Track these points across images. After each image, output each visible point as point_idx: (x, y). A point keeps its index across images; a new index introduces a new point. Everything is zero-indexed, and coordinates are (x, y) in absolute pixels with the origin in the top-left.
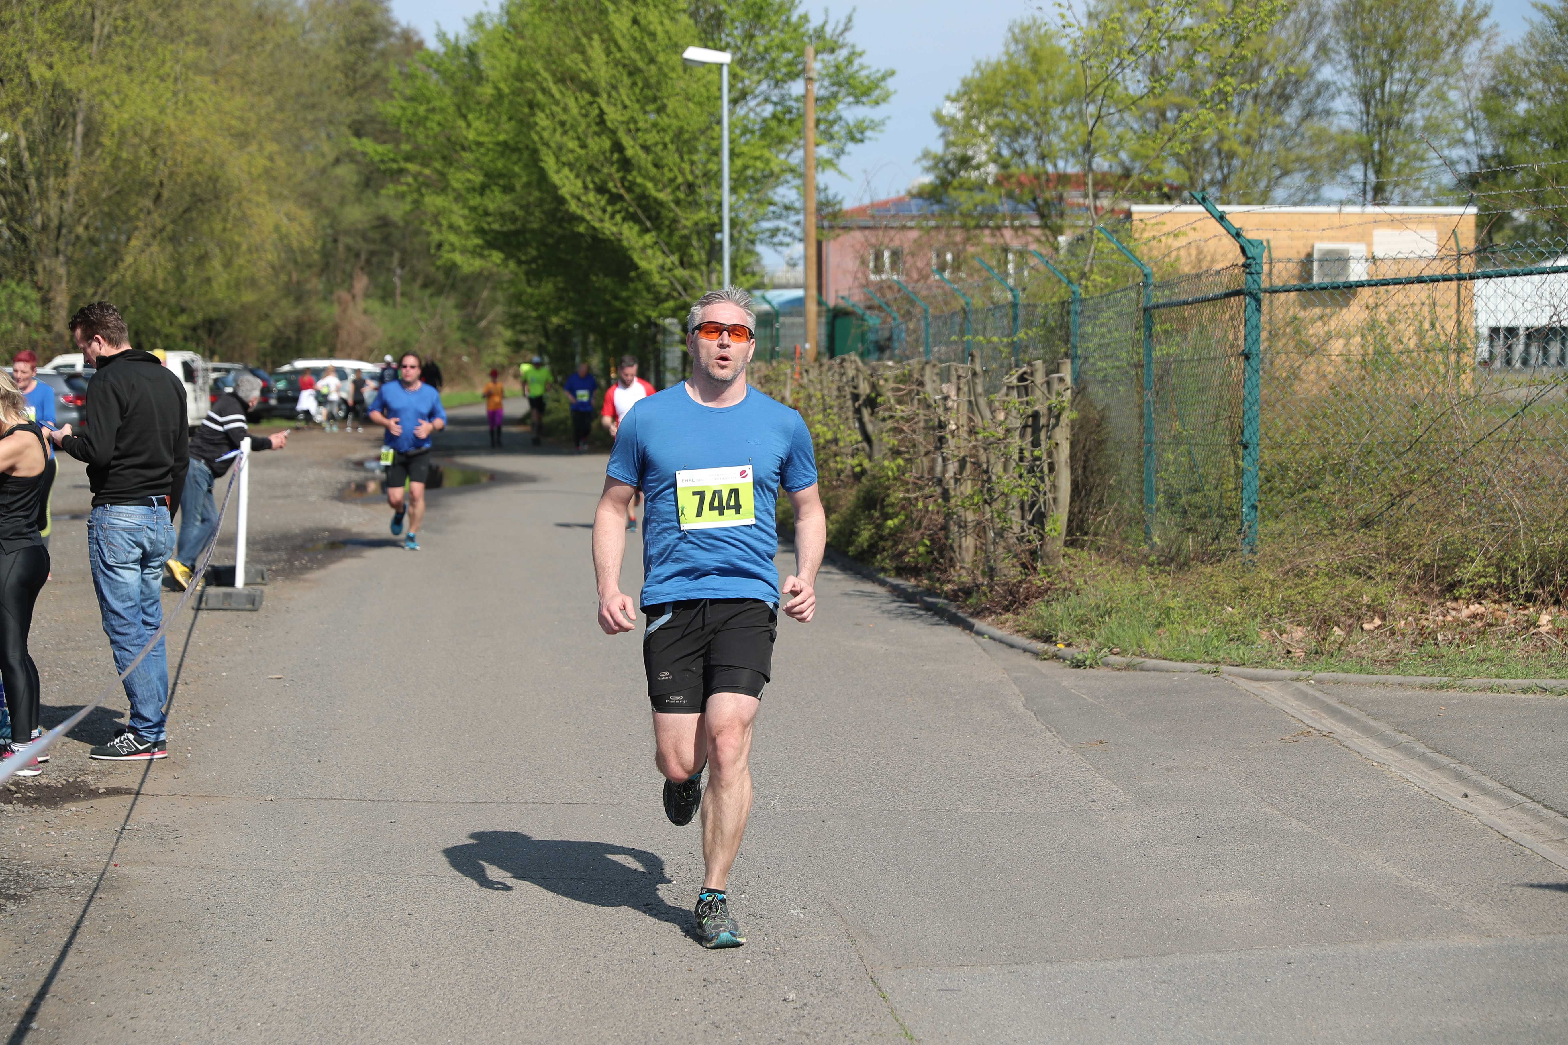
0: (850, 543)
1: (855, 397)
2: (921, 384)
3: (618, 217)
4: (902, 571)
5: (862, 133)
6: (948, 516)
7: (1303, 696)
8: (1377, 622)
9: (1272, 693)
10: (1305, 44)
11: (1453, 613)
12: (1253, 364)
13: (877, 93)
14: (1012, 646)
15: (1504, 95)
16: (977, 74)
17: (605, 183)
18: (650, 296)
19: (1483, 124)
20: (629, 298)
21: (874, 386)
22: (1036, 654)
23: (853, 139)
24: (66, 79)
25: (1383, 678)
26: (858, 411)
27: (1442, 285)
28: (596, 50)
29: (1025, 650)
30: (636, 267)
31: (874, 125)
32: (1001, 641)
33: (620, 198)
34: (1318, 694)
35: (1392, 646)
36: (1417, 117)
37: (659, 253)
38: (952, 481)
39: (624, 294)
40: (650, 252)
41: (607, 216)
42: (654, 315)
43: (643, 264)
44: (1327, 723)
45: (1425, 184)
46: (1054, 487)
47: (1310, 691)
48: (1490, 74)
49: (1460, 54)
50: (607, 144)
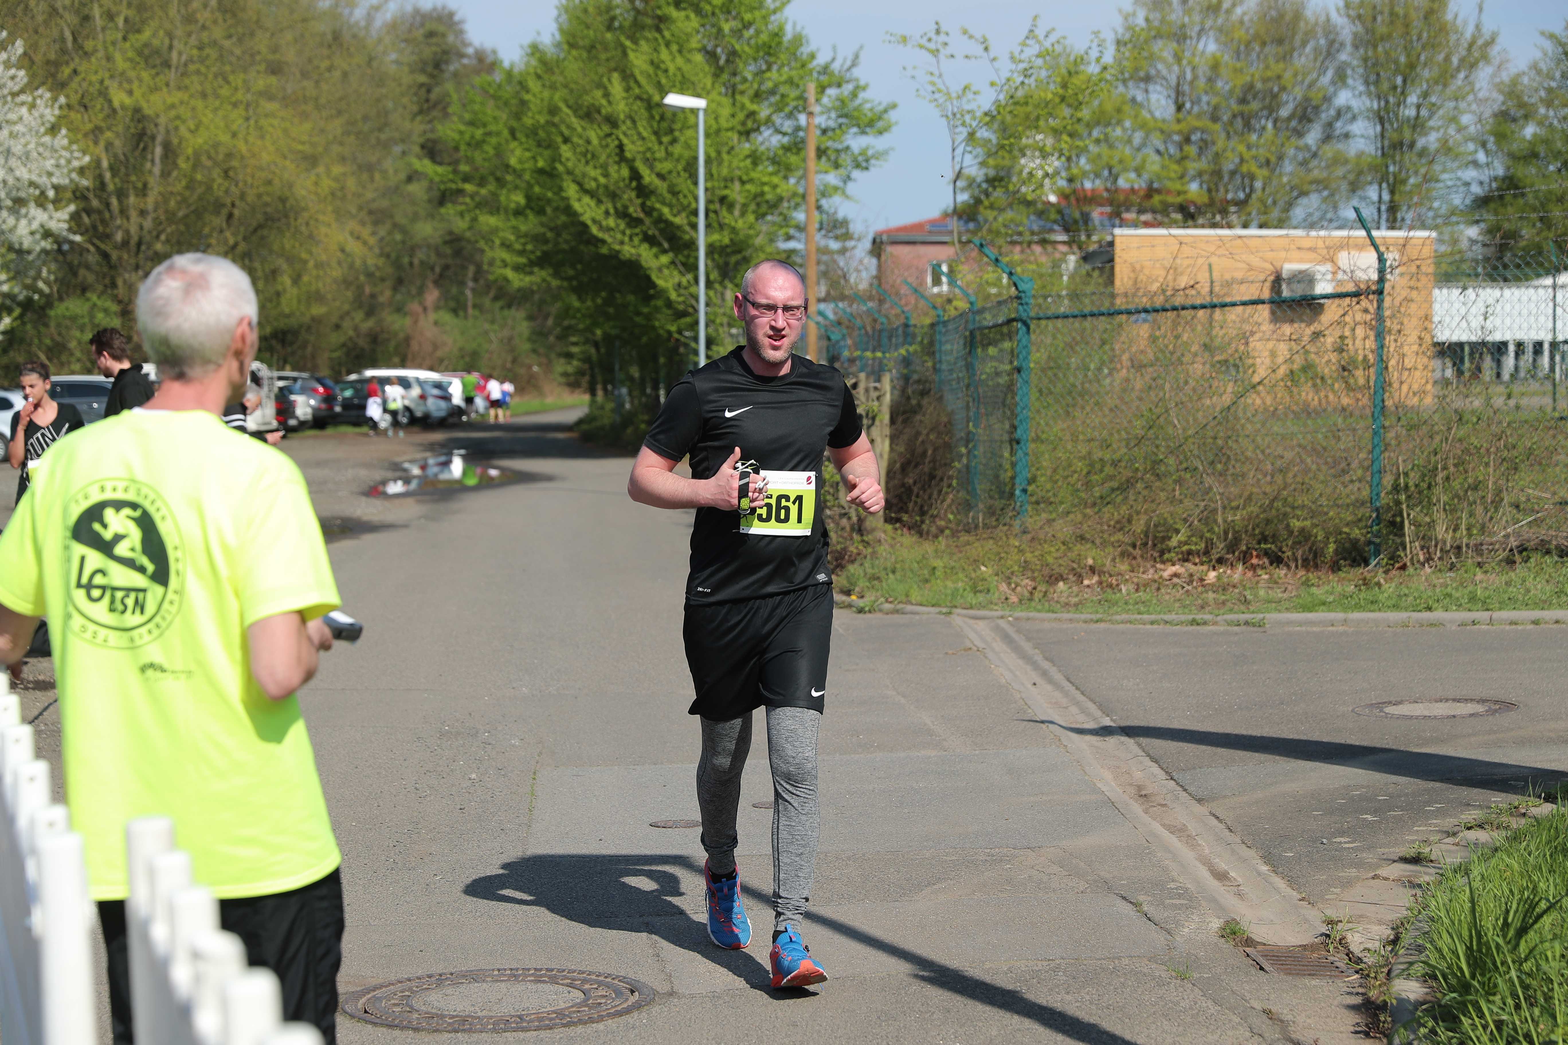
3: (636, 240)
5: (867, 161)
7: (995, 627)
8: (1095, 578)
10: (1323, 71)
11: (1158, 572)
12: (1024, 376)
13: (880, 124)
15: (1514, 120)
17: (626, 207)
18: (669, 312)
19: (1493, 146)
20: (650, 314)
23: (858, 166)
24: (144, 105)
25: (1062, 616)
28: (617, 87)
30: (654, 285)
31: (880, 155)
33: (640, 221)
34: (1006, 626)
36: (1431, 140)
37: (675, 273)
39: (646, 310)
40: (666, 272)
41: (626, 239)
42: (673, 328)
43: (660, 283)
45: (1436, 204)
47: (1003, 624)
48: (1501, 98)
49: (1472, 77)
50: (625, 172)
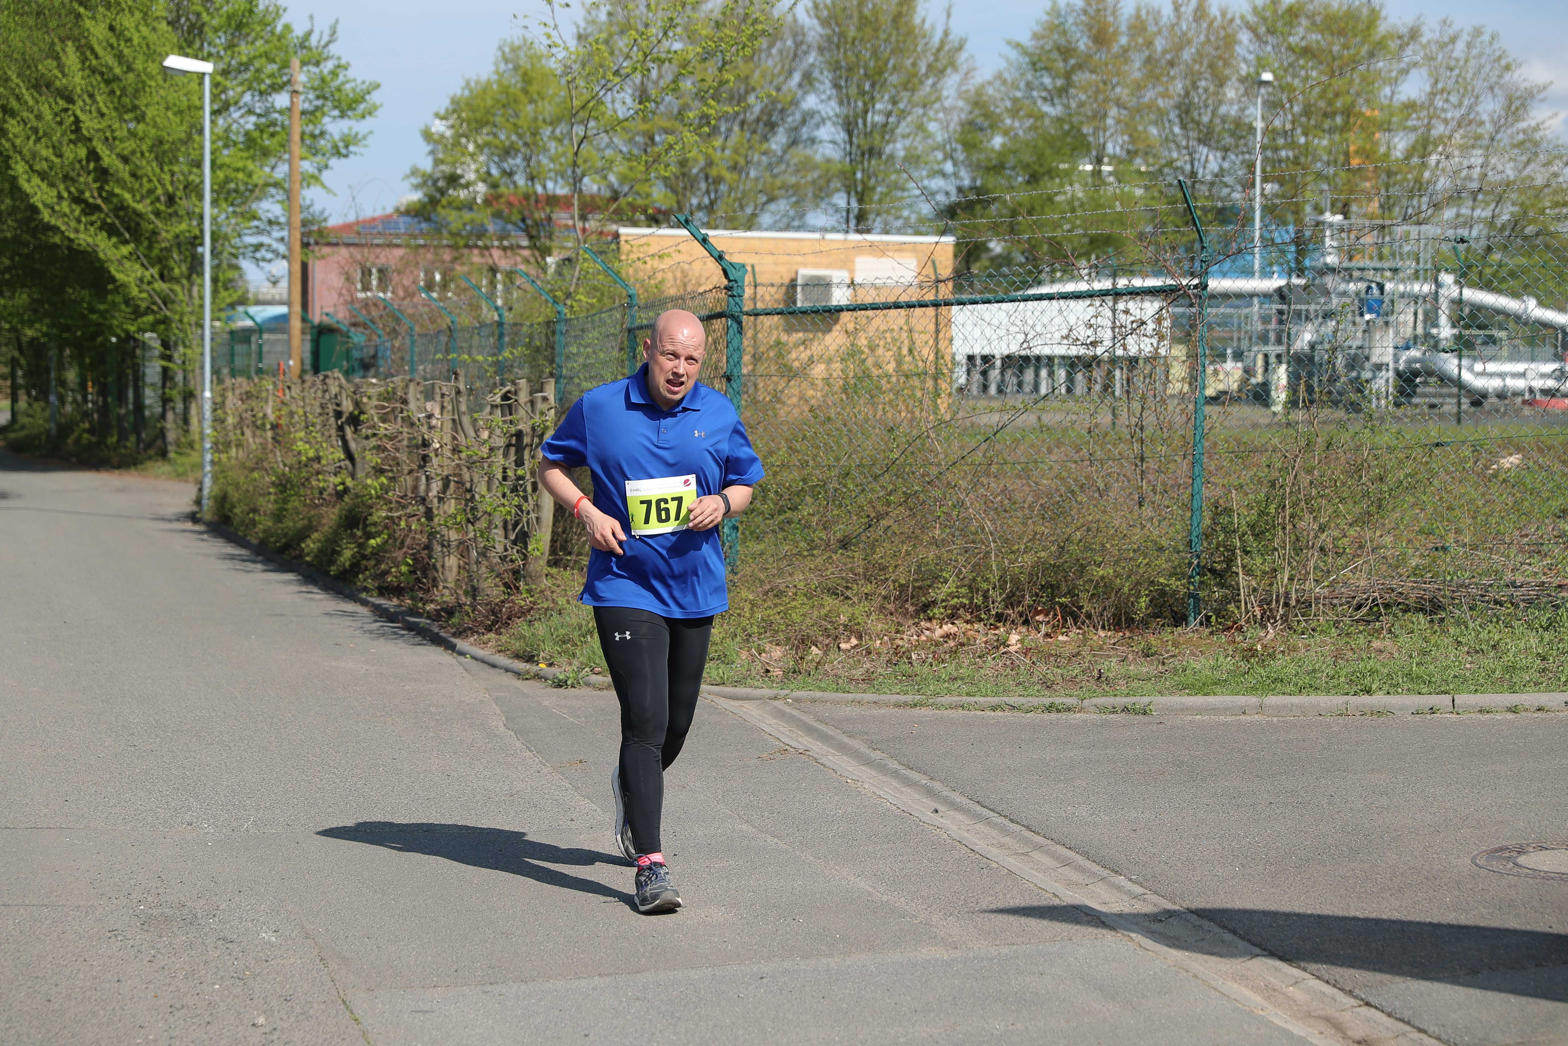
0: (332, 562)
1: (338, 415)
2: (405, 402)
3: (93, 229)
4: (384, 591)
5: (347, 147)
6: (432, 535)
7: (781, 715)
8: (854, 641)
9: (751, 711)
10: (790, 73)
11: (927, 633)
12: (735, 386)
13: (362, 107)
14: (494, 666)
15: (981, 129)
16: (467, 92)
17: (82, 192)
18: (129, 310)
19: (960, 156)
20: (107, 311)
21: (357, 404)
22: (518, 674)
23: (337, 153)
25: (859, 696)
26: (341, 429)
27: (918, 311)
29: (507, 670)
30: (113, 280)
31: (359, 140)
32: (483, 661)
33: (98, 208)
34: (795, 712)
35: (868, 665)
36: (898, 148)
37: (137, 266)
38: (436, 500)
39: (102, 307)
40: (128, 264)
41: (82, 227)
42: (132, 329)
43: (120, 277)
44: (805, 741)
45: (906, 213)
46: (537, 506)
47: (788, 709)
48: (968, 108)
49: (939, 86)
50: (82, 152)
